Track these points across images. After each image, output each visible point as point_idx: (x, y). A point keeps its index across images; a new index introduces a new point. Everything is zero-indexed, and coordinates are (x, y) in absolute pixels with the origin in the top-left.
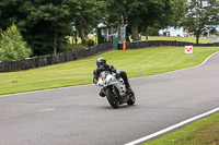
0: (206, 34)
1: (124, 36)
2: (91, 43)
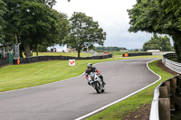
1: (18, 53)
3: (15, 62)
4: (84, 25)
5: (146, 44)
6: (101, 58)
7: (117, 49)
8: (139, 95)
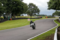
0: (33, 15)
1: (11, 16)
2: (2, 19)
3: (10, 20)
4: (33, 7)
5: (53, 14)
6: (38, 18)
7: (44, 15)
8: (51, 31)
